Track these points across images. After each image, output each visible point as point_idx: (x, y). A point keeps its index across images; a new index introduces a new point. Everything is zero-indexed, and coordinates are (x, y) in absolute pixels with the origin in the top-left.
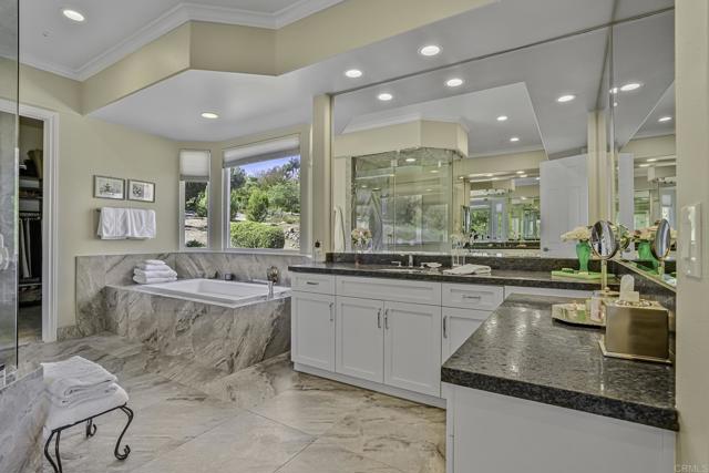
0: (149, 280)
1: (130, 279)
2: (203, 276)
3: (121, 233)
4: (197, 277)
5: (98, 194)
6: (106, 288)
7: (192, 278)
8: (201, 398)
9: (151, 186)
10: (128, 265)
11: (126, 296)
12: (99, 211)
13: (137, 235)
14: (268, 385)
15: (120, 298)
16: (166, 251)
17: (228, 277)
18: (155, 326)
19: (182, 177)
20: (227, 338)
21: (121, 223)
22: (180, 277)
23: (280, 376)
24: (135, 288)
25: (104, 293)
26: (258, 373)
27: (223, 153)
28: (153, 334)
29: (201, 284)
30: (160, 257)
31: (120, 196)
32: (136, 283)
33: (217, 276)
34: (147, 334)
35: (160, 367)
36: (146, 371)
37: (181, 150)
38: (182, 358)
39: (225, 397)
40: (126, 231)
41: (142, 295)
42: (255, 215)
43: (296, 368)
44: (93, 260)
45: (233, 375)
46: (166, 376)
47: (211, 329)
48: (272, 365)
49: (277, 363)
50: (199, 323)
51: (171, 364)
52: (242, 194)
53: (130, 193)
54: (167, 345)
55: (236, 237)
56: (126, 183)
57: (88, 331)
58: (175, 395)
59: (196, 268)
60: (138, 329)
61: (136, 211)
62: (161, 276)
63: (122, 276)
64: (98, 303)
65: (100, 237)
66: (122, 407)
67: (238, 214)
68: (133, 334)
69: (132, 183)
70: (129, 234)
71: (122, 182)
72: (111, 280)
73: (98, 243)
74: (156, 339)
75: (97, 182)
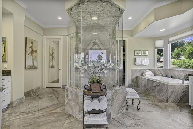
0: (147, 76)
1: (142, 75)
2: (162, 76)
3: (140, 64)
4: (160, 76)
5: (135, 55)
6: (137, 76)
7: (159, 76)
8: (157, 106)
9: (148, 51)
10: (142, 71)
11: (141, 79)
12: (136, 58)
13: (144, 64)
14: (179, 109)
15: (140, 79)
16: (152, 68)
17: (170, 77)
18: (147, 87)
19: (156, 48)
20: (166, 93)
21: (140, 61)
22: (155, 76)
23: (184, 108)
24: (143, 77)
25: (137, 77)
26: (176, 105)
27: (168, 39)
28: (147, 89)
29: (161, 78)
30: (150, 70)
31: (140, 54)
32: (144, 76)
33: (166, 76)
34: (146, 88)
35: (148, 97)
36: (145, 96)
37: (155, 40)
38: (154, 96)
39: (163, 107)
40: (141, 63)
41: (145, 79)
42: (189, 56)
43: (191, 108)
44: (135, 70)
45: (167, 103)
46: (149, 99)
47: (162, 90)
48: (182, 105)
49: (184, 105)
50: (158, 88)
51: (151, 97)
52: (183, 49)
53: (143, 53)
54: (150, 92)
55: (179, 65)
56: (141, 51)
57: (133, 86)
58: (151, 103)
59: (160, 73)
60: (144, 87)
61: (144, 58)
62: (150, 75)
63: (141, 74)
64: (136, 80)
65: (136, 65)
66: (138, 99)
67: (181, 56)
68: (143, 88)
69: (143, 51)
70: (142, 64)
71: (140, 51)
72: (138, 75)
73: (135, 66)
74: (148, 90)
75: (135, 52)
